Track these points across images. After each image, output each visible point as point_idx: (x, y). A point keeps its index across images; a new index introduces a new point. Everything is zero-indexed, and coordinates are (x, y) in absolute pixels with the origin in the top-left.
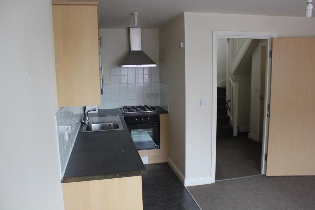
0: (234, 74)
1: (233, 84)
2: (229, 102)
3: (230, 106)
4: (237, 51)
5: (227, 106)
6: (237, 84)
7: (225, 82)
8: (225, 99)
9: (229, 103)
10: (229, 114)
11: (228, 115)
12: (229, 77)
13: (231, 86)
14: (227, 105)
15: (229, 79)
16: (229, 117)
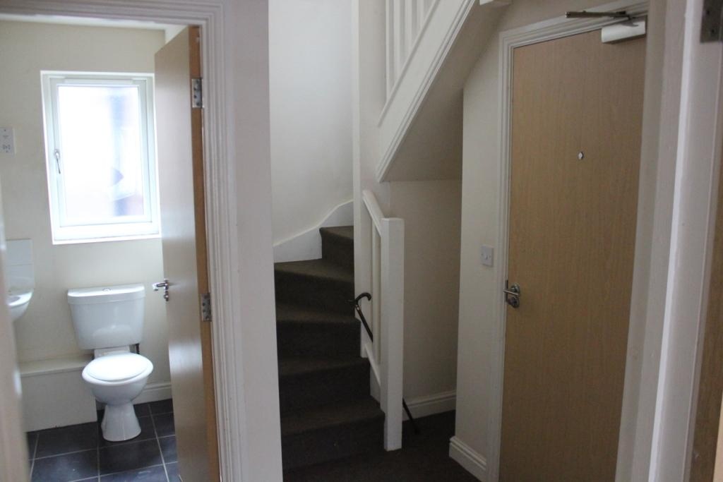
0: (387, 178)
1: (382, 224)
2: (365, 299)
3: (372, 318)
4: (398, 73)
5: (357, 316)
6: (399, 222)
7: (349, 209)
8: (350, 286)
9: (364, 303)
10: (367, 349)
11: (363, 355)
12: (365, 193)
13: (374, 234)
14: (360, 312)
15: (365, 199)
16: (366, 363)
